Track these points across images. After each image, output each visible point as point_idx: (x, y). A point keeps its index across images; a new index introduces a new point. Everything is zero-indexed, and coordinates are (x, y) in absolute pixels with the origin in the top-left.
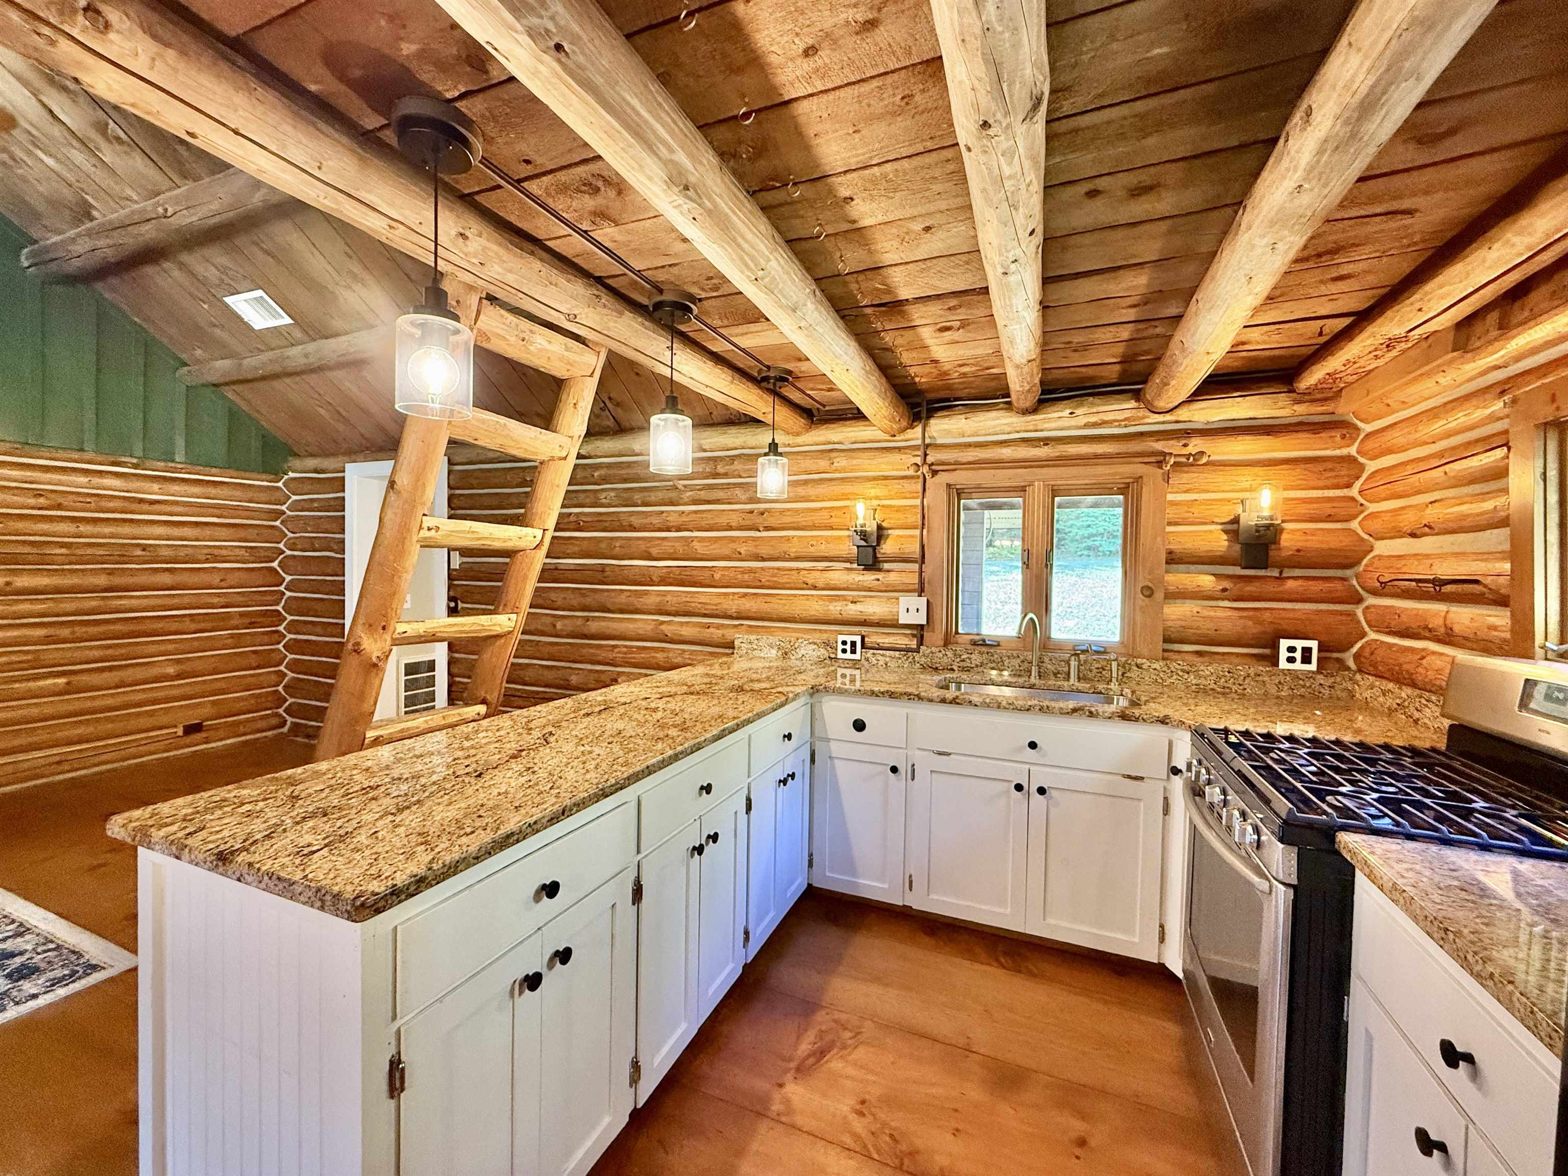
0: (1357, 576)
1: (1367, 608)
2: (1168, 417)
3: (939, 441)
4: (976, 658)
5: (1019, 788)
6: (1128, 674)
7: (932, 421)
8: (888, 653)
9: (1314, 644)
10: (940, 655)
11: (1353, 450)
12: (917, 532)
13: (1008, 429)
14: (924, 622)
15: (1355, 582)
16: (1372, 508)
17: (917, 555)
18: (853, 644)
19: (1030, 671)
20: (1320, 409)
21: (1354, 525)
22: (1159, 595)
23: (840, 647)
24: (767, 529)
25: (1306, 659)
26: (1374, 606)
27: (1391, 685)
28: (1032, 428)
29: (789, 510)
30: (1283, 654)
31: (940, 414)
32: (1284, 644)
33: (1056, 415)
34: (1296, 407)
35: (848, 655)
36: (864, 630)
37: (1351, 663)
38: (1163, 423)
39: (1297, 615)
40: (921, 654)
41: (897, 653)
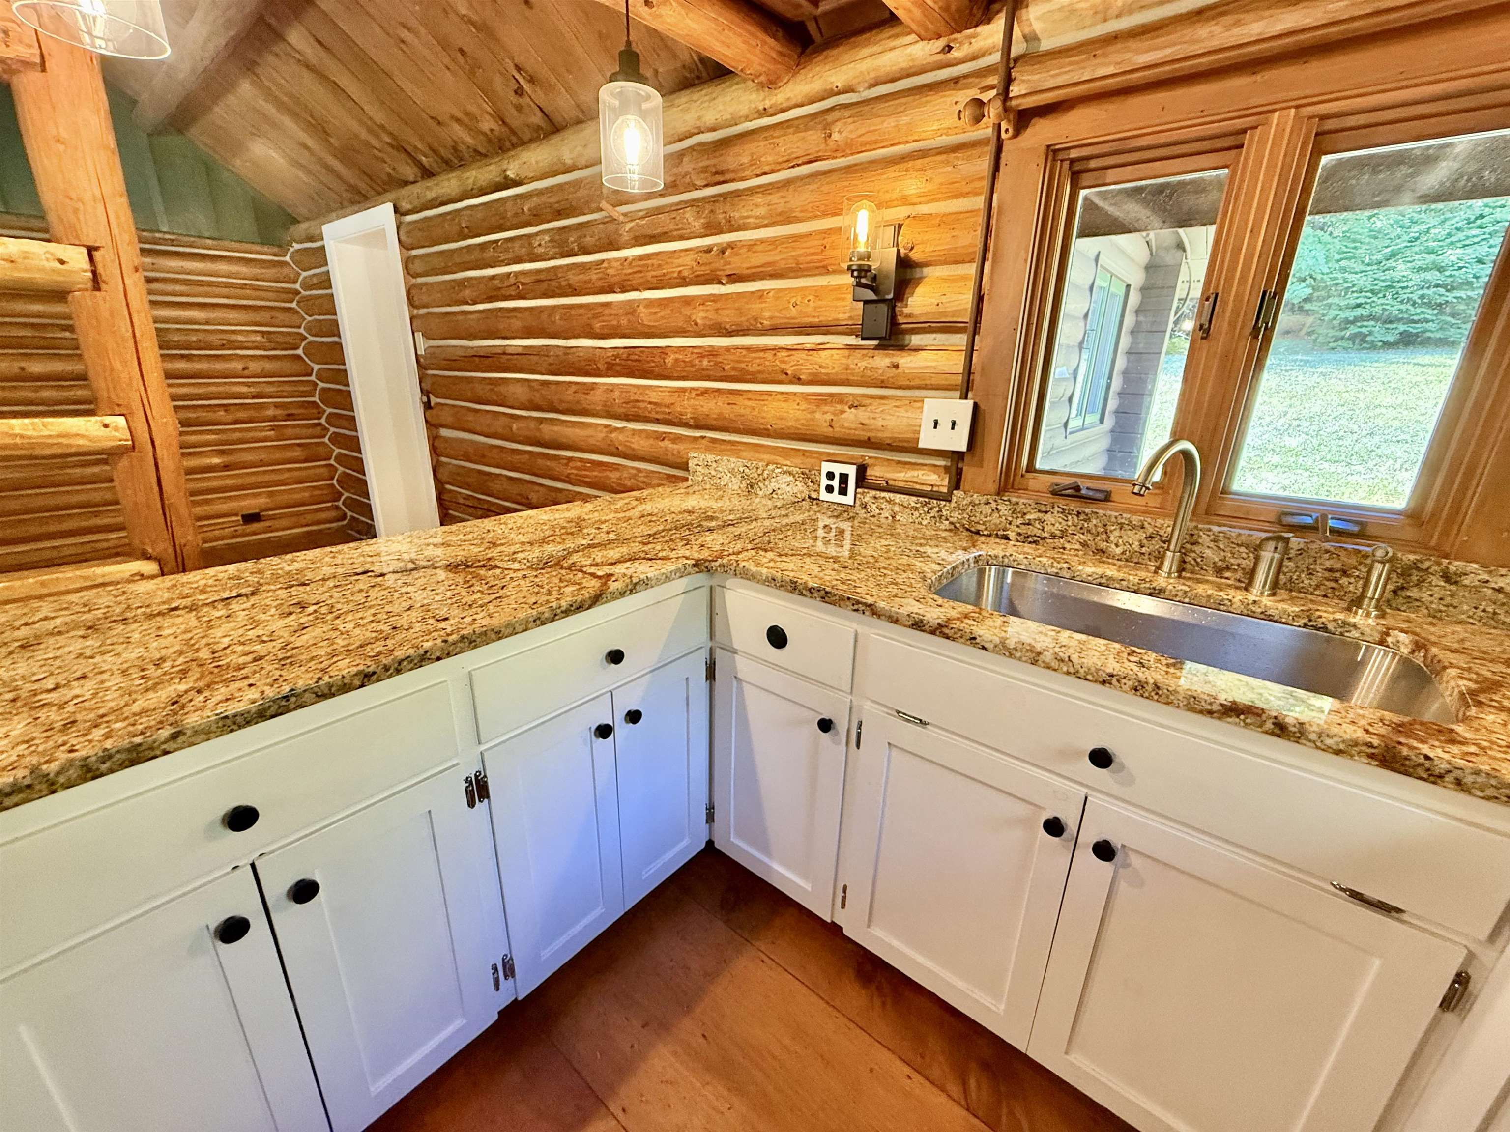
3: (1044, 45)
4: (1054, 522)
5: (1054, 827)
6: (1414, 593)
8: (897, 498)
10: (987, 509)
12: (971, 269)
14: (964, 448)
17: (967, 317)
18: (844, 478)
19: (1161, 557)
23: (825, 482)
24: (734, 278)
29: (762, 241)
35: (835, 497)
36: (866, 454)
40: (953, 504)
41: (914, 498)
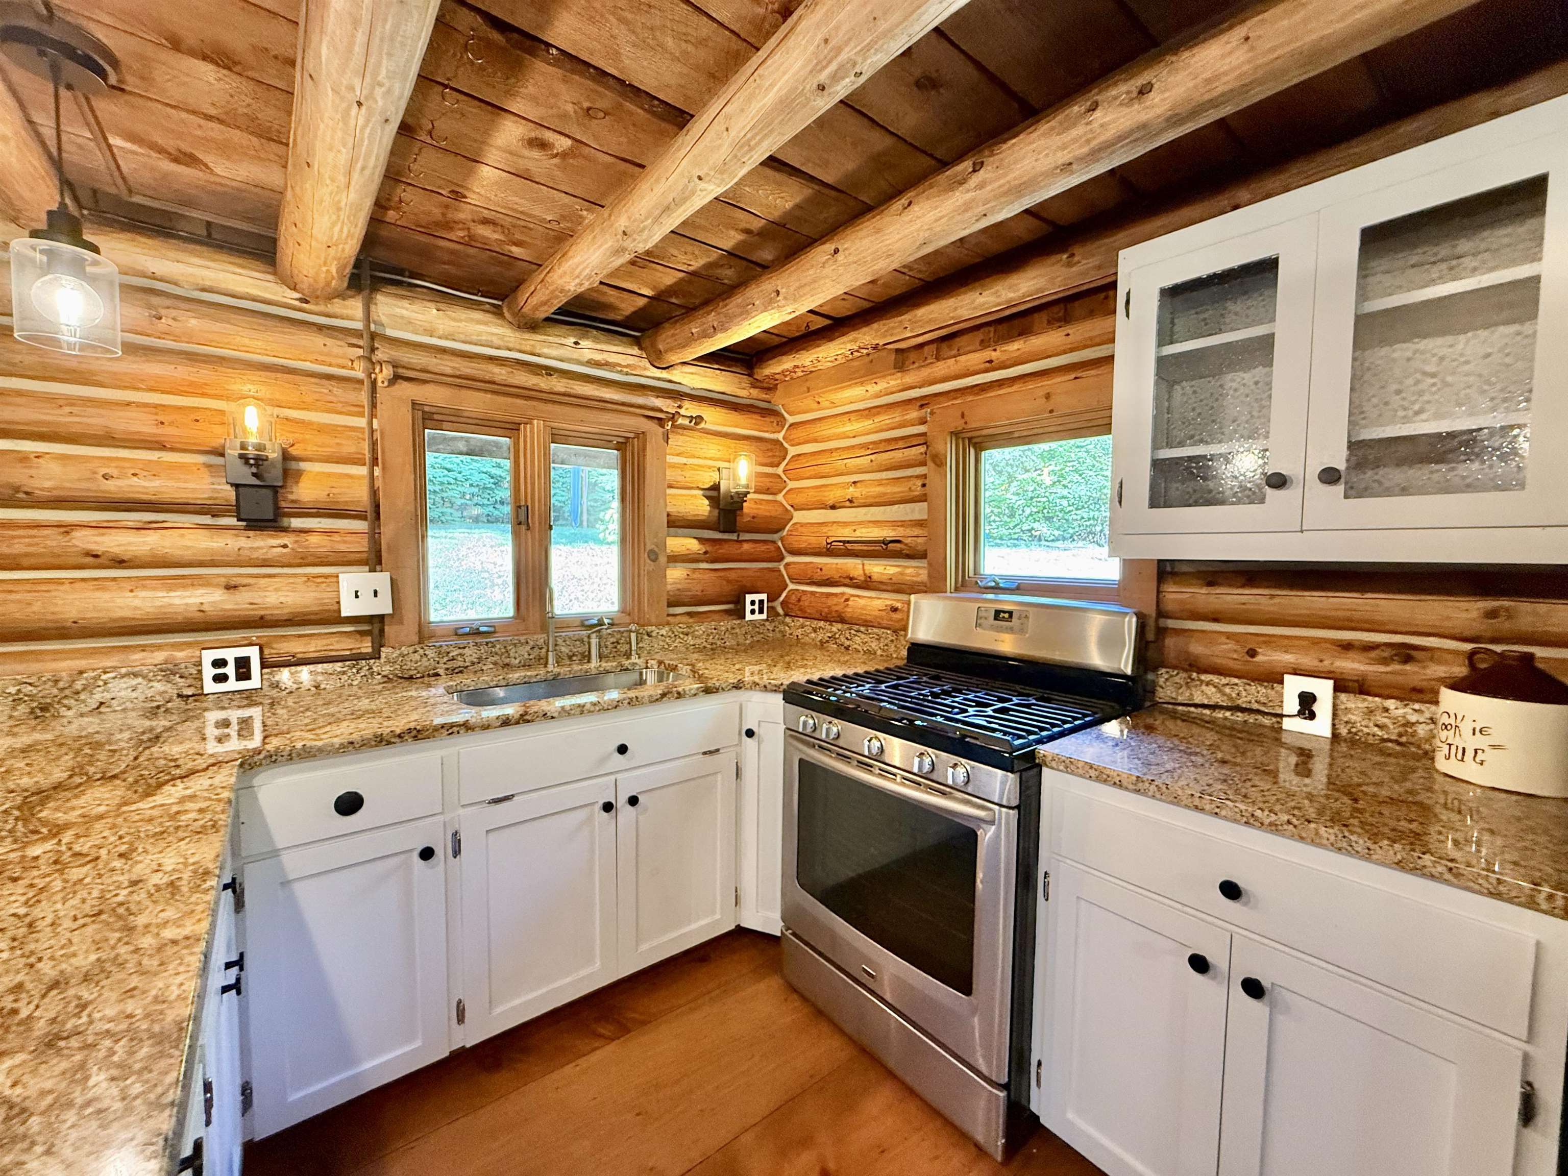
0: (782, 539)
1: (787, 564)
2: (664, 374)
3: (390, 332)
5: (606, 807)
7: (379, 298)
8: (319, 668)
9: (764, 597)
10: (417, 657)
11: (780, 436)
12: (363, 471)
13: (496, 341)
14: (389, 610)
15: (780, 544)
16: (791, 485)
17: (365, 506)
18: (242, 662)
19: (544, 658)
20: (764, 396)
21: (780, 497)
22: (663, 559)
23: (208, 672)
25: (761, 611)
26: (794, 563)
27: (822, 624)
28: (528, 348)
30: (748, 607)
31: (392, 289)
32: (749, 598)
33: (557, 340)
34: (752, 391)
35: (232, 684)
36: (266, 634)
37: (781, 611)
38: (659, 379)
39: (750, 573)
40: (383, 660)
41: (340, 664)
